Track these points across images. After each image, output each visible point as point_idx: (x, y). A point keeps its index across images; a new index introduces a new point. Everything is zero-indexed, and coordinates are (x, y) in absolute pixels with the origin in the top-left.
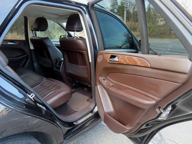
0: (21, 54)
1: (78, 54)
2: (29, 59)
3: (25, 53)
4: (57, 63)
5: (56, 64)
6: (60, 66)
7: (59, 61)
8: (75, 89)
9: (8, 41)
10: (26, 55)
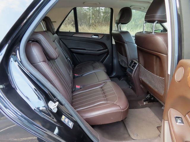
0: (103, 48)
1: (155, 57)
2: (109, 54)
3: (106, 48)
4: (132, 63)
5: (130, 65)
6: (133, 69)
7: (134, 63)
8: (148, 102)
9: (92, 34)
10: (107, 50)
